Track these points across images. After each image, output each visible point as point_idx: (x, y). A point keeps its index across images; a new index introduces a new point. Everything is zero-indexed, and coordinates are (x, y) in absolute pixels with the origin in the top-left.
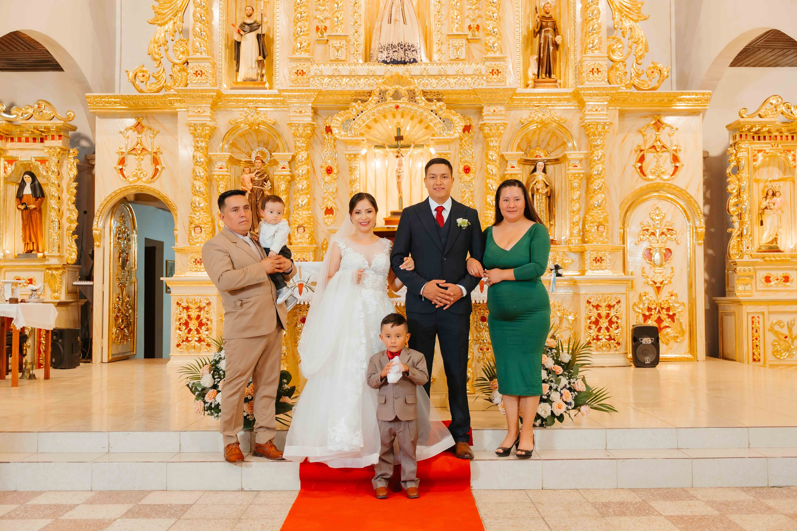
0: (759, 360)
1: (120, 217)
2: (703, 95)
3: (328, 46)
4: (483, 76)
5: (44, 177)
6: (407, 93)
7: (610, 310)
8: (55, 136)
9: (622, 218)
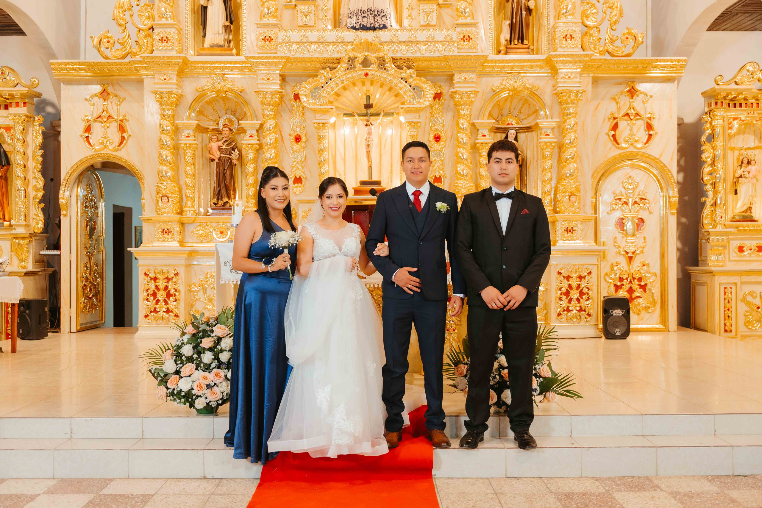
0: (731, 331)
1: (87, 185)
2: (678, 62)
3: (296, 11)
4: (454, 42)
5: (9, 144)
6: (376, 60)
7: (581, 281)
8: (20, 103)
9: (594, 188)
